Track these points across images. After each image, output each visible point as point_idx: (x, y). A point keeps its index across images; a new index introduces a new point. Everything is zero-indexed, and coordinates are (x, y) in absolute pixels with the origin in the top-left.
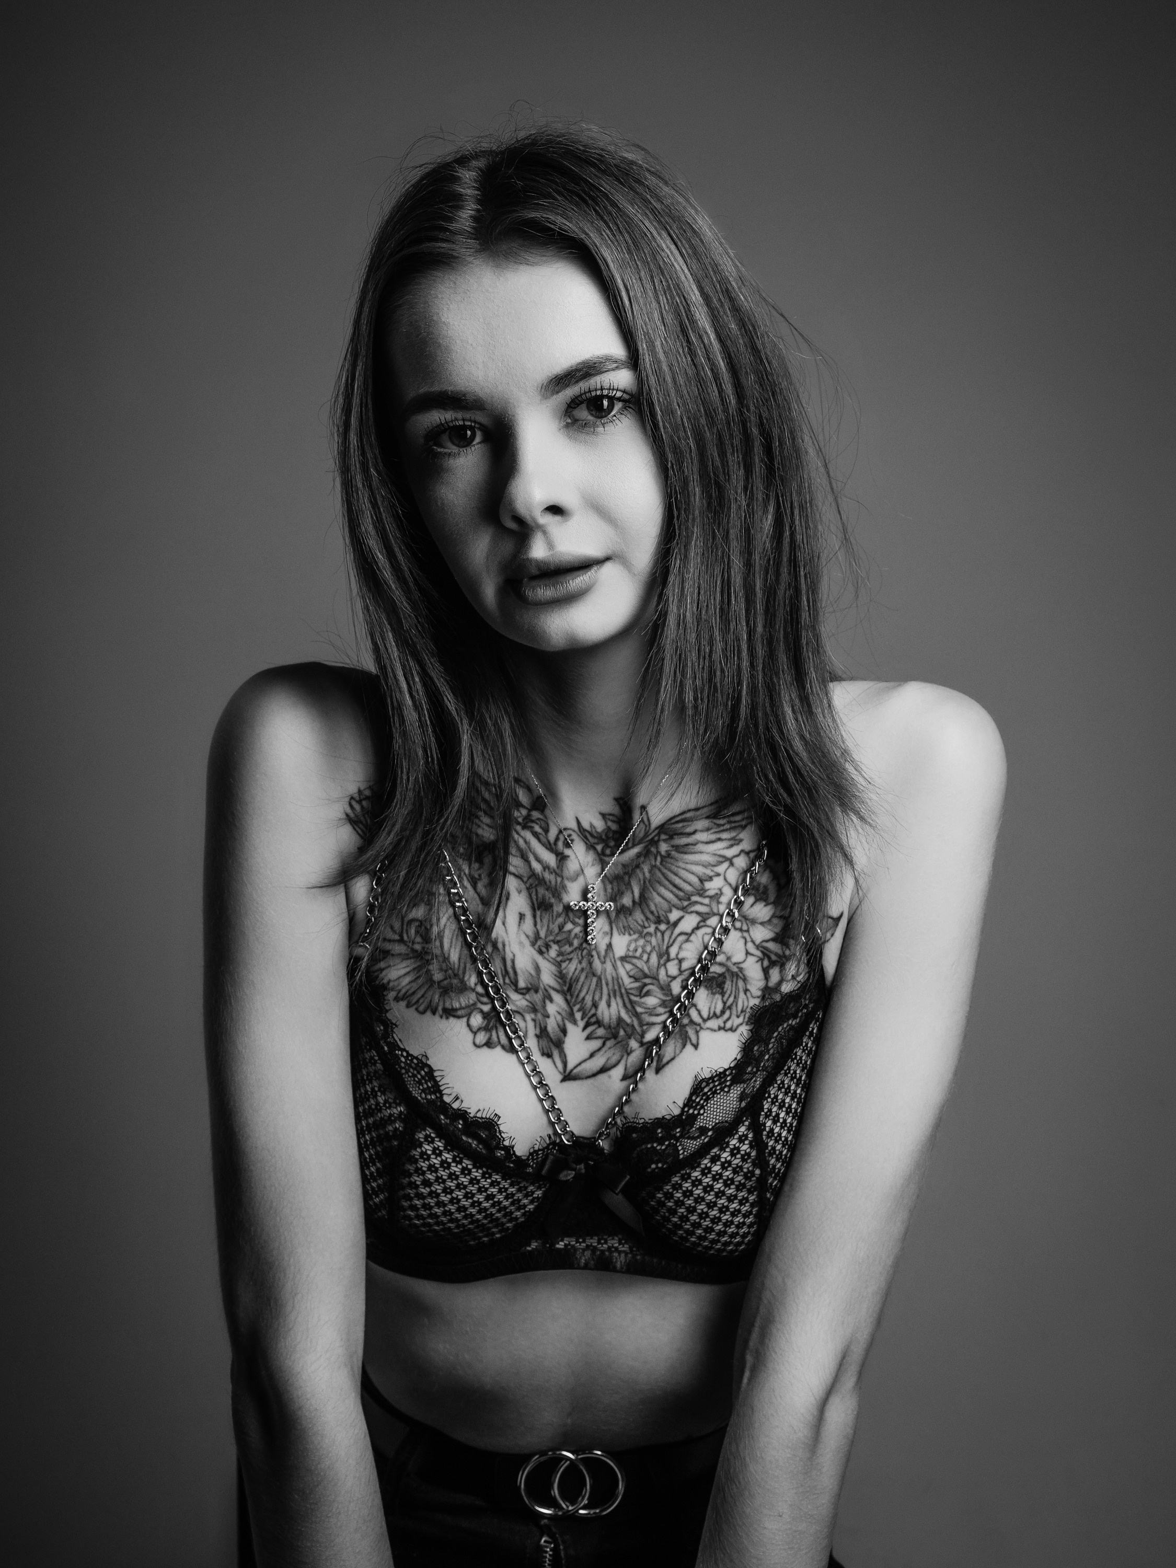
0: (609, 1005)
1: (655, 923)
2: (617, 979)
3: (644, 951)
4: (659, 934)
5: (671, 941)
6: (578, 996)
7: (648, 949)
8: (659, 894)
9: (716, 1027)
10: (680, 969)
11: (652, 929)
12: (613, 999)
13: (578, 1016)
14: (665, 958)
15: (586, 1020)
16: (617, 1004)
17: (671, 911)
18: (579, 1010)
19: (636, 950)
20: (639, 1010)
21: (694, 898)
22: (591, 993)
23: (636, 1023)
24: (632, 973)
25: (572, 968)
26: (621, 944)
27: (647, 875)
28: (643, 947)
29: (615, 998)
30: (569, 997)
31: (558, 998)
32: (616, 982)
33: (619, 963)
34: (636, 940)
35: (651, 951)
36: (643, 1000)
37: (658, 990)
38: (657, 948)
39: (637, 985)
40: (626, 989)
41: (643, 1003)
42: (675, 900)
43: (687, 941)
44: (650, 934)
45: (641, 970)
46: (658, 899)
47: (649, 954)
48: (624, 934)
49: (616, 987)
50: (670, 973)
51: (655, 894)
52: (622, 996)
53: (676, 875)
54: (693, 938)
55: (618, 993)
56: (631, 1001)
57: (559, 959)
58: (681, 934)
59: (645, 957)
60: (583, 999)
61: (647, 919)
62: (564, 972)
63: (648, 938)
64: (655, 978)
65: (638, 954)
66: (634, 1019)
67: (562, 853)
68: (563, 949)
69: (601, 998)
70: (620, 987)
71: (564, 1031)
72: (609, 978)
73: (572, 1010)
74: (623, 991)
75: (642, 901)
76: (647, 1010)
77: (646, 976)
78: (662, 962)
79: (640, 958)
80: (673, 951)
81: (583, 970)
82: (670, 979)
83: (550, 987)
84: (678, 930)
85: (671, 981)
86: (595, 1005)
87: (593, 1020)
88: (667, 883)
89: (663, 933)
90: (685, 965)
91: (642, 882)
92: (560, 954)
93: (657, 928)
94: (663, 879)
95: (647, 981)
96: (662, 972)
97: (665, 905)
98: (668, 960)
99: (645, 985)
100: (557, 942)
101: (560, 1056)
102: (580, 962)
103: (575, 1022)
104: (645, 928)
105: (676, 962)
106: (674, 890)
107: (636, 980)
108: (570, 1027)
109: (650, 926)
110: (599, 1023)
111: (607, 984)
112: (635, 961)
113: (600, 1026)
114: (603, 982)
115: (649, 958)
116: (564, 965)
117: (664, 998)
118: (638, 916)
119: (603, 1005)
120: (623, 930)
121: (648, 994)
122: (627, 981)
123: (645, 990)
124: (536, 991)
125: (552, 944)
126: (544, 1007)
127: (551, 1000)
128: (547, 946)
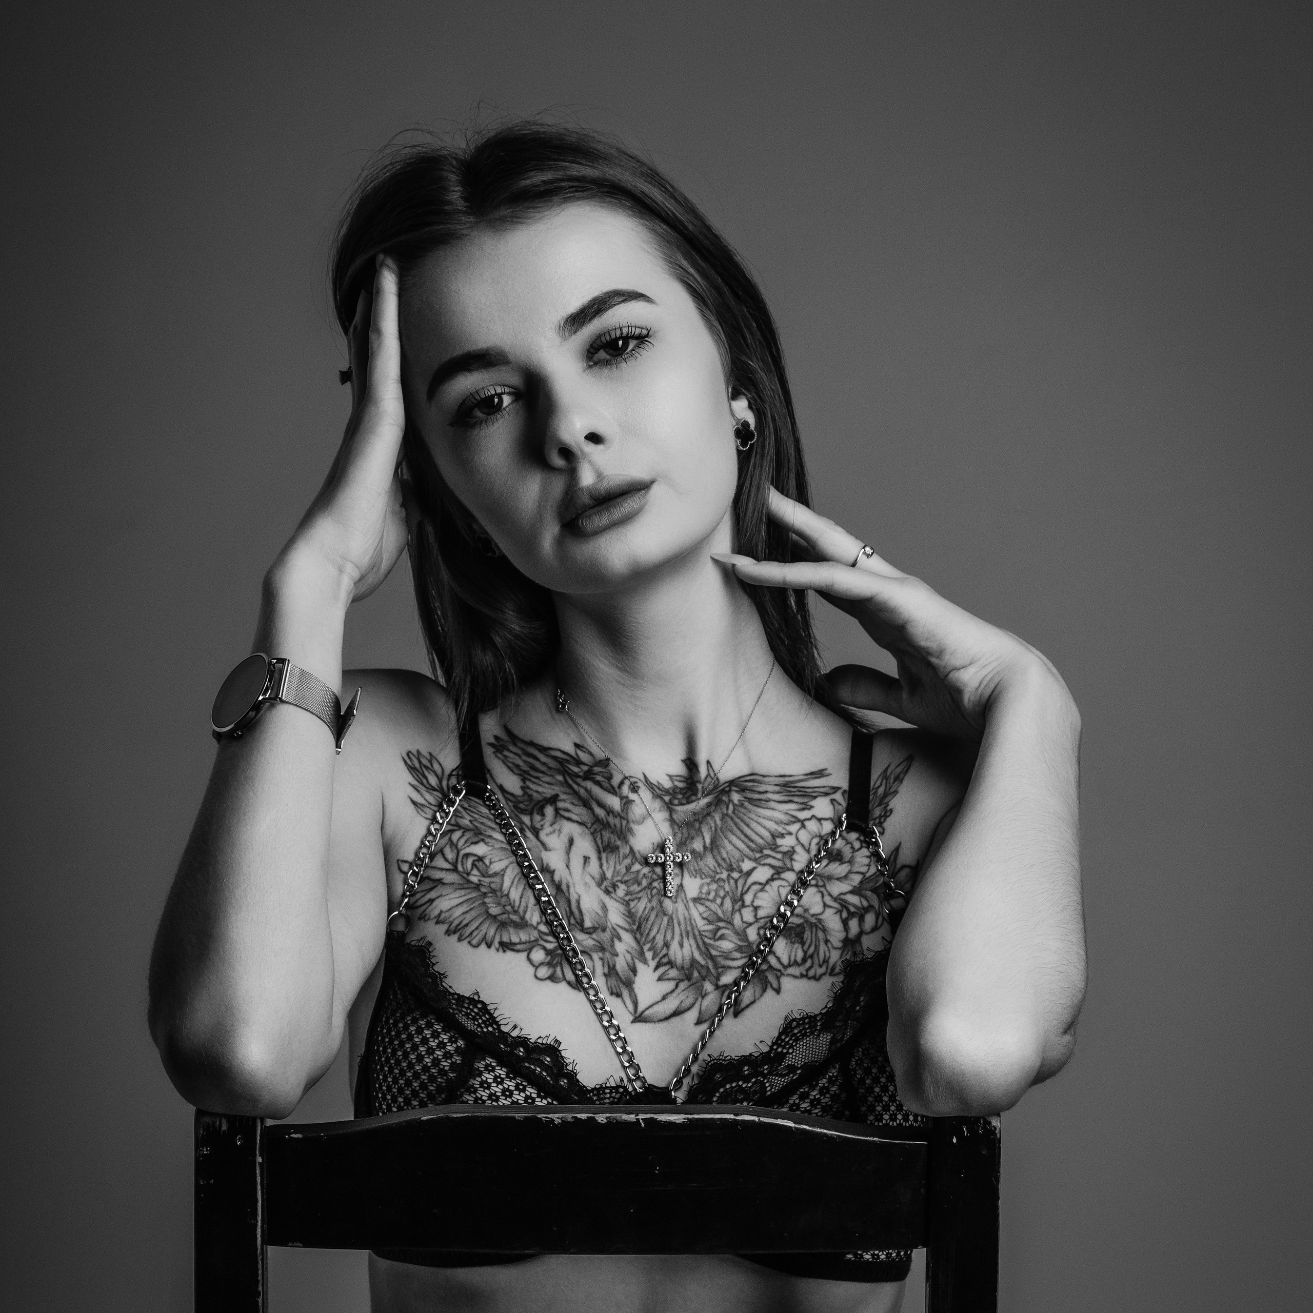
0: (681, 946)
1: (728, 870)
2: (690, 920)
3: (717, 895)
4: (732, 882)
5: (745, 889)
6: (648, 934)
7: (722, 893)
8: (730, 842)
9: (798, 975)
10: (756, 916)
11: (724, 875)
12: (685, 940)
13: (649, 955)
14: (740, 903)
15: (657, 960)
16: (690, 945)
17: (743, 861)
18: (650, 950)
19: (709, 893)
20: (714, 953)
21: (766, 852)
22: (662, 932)
23: (710, 965)
24: (705, 915)
25: (641, 906)
26: (692, 886)
27: (718, 822)
28: (716, 891)
29: (688, 939)
30: (638, 936)
31: (627, 937)
32: (689, 923)
33: (691, 904)
34: (708, 884)
35: (725, 896)
36: (718, 943)
37: (732, 934)
38: (731, 894)
39: (710, 927)
40: (699, 931)
41: (718, 946)
42: (747, 851)
43: (762, 890)
44: (722, 880)
45: (715, 913)
46: (729, 847)
47: (723, 898)
48: (696, 877)
49: (689, 928)
50: (745, 919)
51: (726, 842)
52: (695, 938)
53: (748, 826)
54: (767, 888)
55: (691, 934)
56: (704, 943)
57: (627, 898)
58: (755, 883)
59: (719, 901)
60: (654, 938)
61: (719, 865)
62: (633, 910)
63: (721, 884)
64: (730, 923)
65: (711, 897)
66: (709, 961)
67: (627, 797)
68: (632, 889)
69: (673, 938)
70: (693, 929)
71: (634, 971)
72: (681, 918)
73: (642, 949)
74: (697, 933)
75: (714, 848)
76: (721, 954)
77: (720, 920)
78: (737, 907)
79: (713, 901)
80: (748, 898)
81: (652, 908)
82: (745, 925)
83: (618, 926)
84: (751, 879)
85: (747, 927)
86: (667, 945)
87: (665, 960)
88: (738, 833)
89: (736, 881)
90: (761, 913)
91: (713, 829)
92: (628, 893)
93: (729, 875)
94: (735, 828)
95: (721, 924)
96: (737, 918)
97: (737, 854)
98: (743, 906)
99: (719, 928)
100: (625, 882)
101: (630, 995)
102: (650, 901)
103: (645, 962)
104: (718, 873)
105: (751, 909)
106: (746, 840)
107: (710, 922)
108: (640, 966)
109: (722, 873)
110: (671, 964)
111: (679, 924)
112: (708, 904)
113: (672, 967)
114: (675, 921)
115: (722, 904)
116: (632, 904)
117: (740, 943)
118: (710, 861)
119: (675, 946)
120: (694, 873)
121: (722, 937)
122: (701, 924)
123: (719, 933)
124: (604, 930)
125: (619, 884)
126: (612, 946)
127: (620, 939)
128: (615, 886)
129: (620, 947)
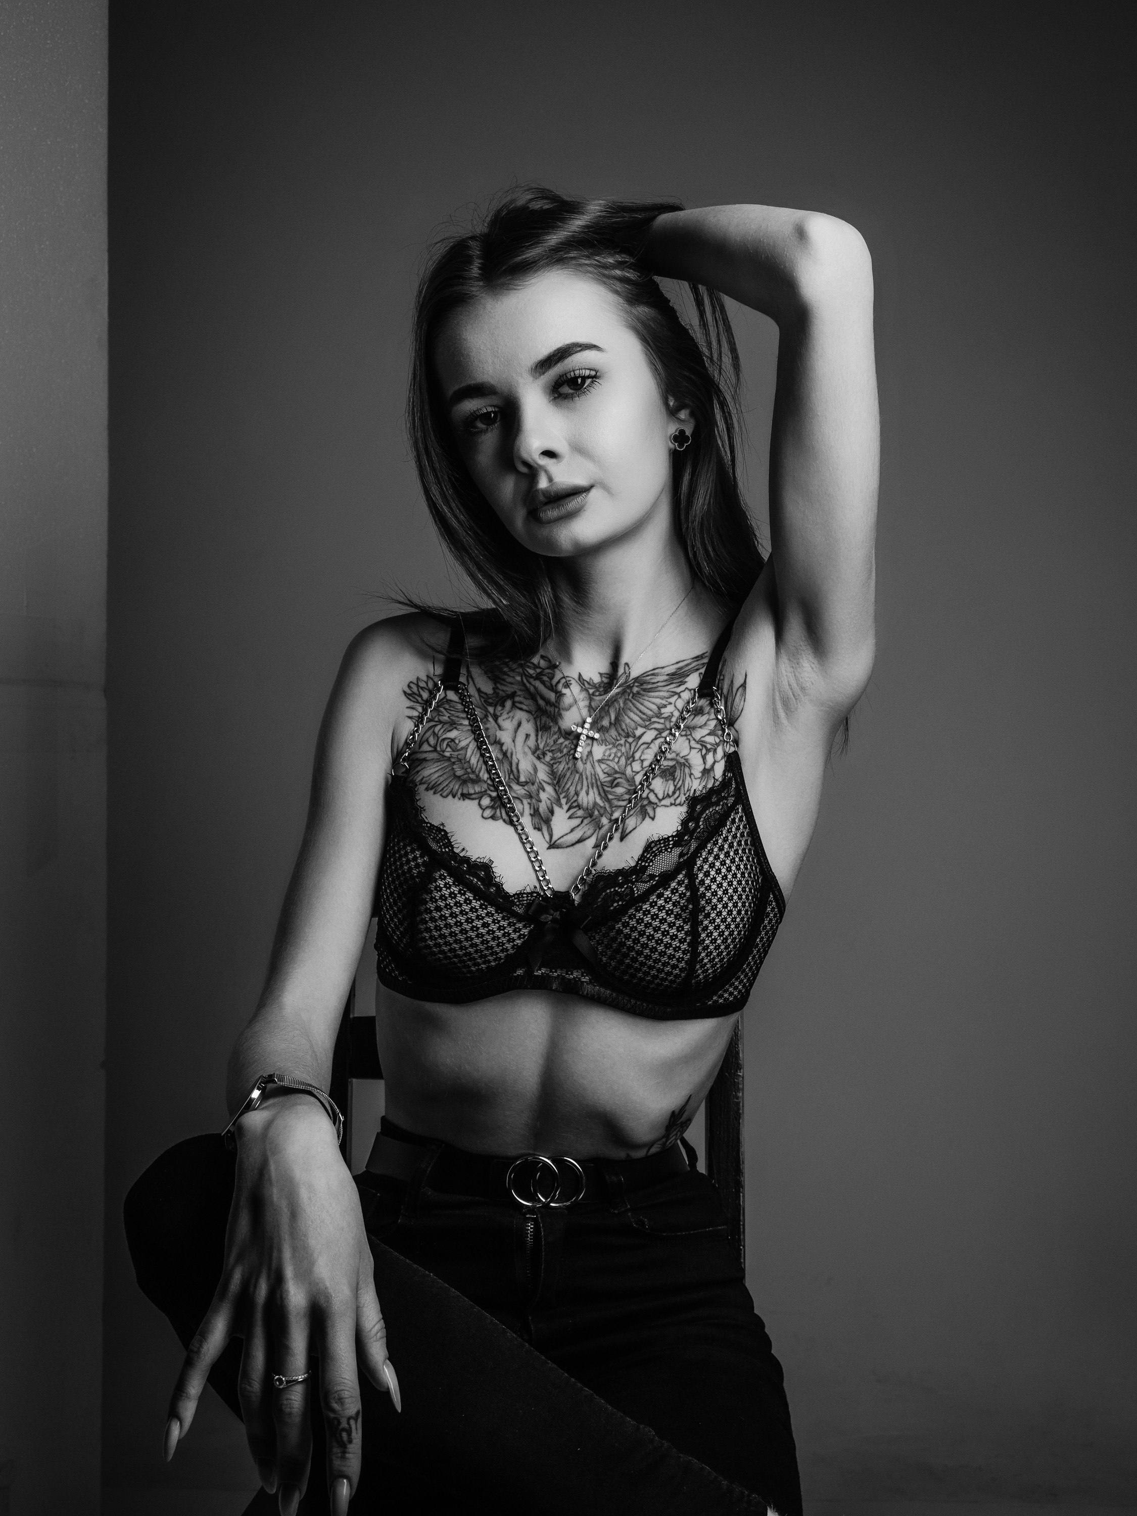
0: (587, 794)
1: (626, 736)
2: (595, 774)
3: (616, 756)
4: (627, 745)
5: (636, 749)
6: (564, 787)
7: (619, 754)
8: (629, 717)
9: (669, 804)
10: (642, 768)
11: (622, 742)
12: (591, 790)
13: (563, 801)
14: (631, 759)
15: (569, 804)
16: (594, 792)
17: (637, 729)
18: (564, 797)
19: (610, 754)
20: (610, 797)
21: (654, 719)
22: (574, 784)
23: (608, 806)
24: (605, 771)
25: (560, 768)
26: (599, 751)
27: (622, 705)
28: (616, 752)
29: (592, 788)
30: (557, 788)
31: (549, 789)
32: (593, 777)
33: (596, 764)
34: (610, 749)
35: (621, 756)
36: (613, 790)
37: (626, 781)
38: (625, 754)
39: (609, 779)
40: (601, 782)
41: (613, 792)
42: (640, 721)
43: (648, 750)
44: (621, 745)
45: (614, 768)
46: (628, 721)
47: (620, 758)
48: (602, 745)
49: (594, 781)
50: (635, 769)
51: (626, 717)
52: (597, 788)
53: (643, 705)
54: (652, 746)
55: (595, 785)
56: (604, 790)
57: (552, 762)
58: (644, 745)
59: (616, 760)
60: (568, 789)
61: (619, 734)
62: (555, 769)
63: (619, 748)
64: (624, 773)
65: (611, 758)
66: (606, 803)
67: (560, 692)
68: (555, 754)
69: (582, 789)
70: (596, 781)
71: (552, 812)
72: (589, 774)
73: (559, 797)
74: (599, 783)
75: (617, 722)
76: (616, 797)
77: (616, 772)
78: (629, 762)
79: (613, 760)
80: (637, 756)
81: (569, 769)
83: (543, 781)
84: (641, 741)
85: (635, 775)
86: (577, 794)
87: (575, 804)
88: (635, 710)
89: (630, 744)
90: (646, 764)
92: (553, 758)
93: (626, 740)
94: (633, 708)
95: (617, 776)
96: (629, 769)
97: (633, 725)
98: (634, 762)
99: (616, 779)
100: (552, 751)
101: (548, 830)
102: (566, 766)
103: (560, 806)
104: (618, 741)
105: (639, 761)
106: (640, 714)
107: (609, 775)
108: (556, 809)
109: (621, 740)
110: (579, 807)
111: (587, 778)
112: (608, 762)
113: (580, 809)
114: (584, 777)
115: (619, 760)
116: (554, 766)
117: (629, 788)
118: (613, 732)
119: (583, 794)
120: (601, 742)
121: (617, 785)
122: (603, 775)
123: (616, 782)
124: (533, 784)
125: (547, 752)
126: (538, 795)
127: (544, 790)
128: (544, 754)
129: (543, 796)
